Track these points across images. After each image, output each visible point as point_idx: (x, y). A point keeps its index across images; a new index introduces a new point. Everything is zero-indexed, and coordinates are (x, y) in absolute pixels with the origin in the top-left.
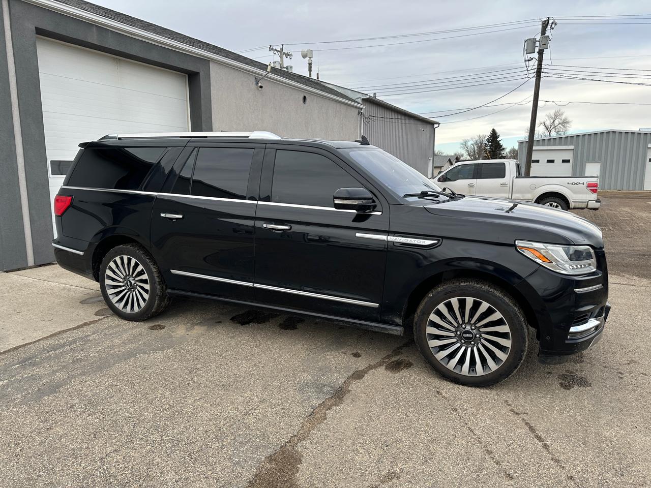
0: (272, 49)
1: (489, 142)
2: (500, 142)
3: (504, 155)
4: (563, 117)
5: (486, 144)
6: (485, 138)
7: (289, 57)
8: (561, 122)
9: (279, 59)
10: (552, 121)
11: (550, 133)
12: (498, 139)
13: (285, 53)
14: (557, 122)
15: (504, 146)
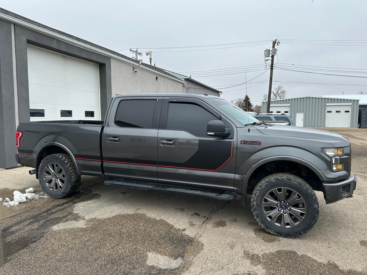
0: (132, 50)
1: (244, 102)
2: (250, 102)
3: (252, 109)
4: (282, 89)
5: (243, 103)
6: (242, 100)
7: (140, 55)
8: (282, 92)
9: (135, 56)
10: (277, 91)
11: (276, 97)
12: (249, 101)
13: (138, 53)
14: (279, 92)
15: (252, 104)
